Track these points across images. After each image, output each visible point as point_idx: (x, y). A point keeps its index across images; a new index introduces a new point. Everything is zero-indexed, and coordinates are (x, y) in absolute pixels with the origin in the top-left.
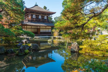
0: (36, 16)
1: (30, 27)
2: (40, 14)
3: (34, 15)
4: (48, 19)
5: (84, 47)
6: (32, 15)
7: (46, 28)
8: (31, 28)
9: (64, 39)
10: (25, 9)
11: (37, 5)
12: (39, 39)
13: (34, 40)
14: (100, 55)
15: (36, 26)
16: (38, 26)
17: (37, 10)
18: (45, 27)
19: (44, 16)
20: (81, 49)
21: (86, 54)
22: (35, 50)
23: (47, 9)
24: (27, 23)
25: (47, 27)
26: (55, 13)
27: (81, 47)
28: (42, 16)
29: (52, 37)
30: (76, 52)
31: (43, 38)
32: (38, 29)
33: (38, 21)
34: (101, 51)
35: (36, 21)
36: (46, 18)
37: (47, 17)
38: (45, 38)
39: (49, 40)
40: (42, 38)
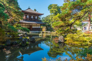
0: (29, 16)
2: (32, 15)
3: (27, 16)
5: (67, 39)
6: (26, 16)
8: (25, 25)
9: (50, 33)
11: (30, 8)
13: (28, 34)
14: (79, 45)
15: (29, 24)
16: (31, 24)
17: (30, 12)
18: (36, 25)
20: (66, 41)
21: (70, 44)
24: (23, 21)
25: (37, 25)
27: (65, 39)
28: (34, 17)
29: (41, 32)
30: (63, 43)
31: (35, 33)
32: (30, 26)
33: (30, 20)
35: (29, 20)
36: (37, 18)
37: (38, 17)
38: (36, 33)
39: (40, 34)
40: (34, 33)
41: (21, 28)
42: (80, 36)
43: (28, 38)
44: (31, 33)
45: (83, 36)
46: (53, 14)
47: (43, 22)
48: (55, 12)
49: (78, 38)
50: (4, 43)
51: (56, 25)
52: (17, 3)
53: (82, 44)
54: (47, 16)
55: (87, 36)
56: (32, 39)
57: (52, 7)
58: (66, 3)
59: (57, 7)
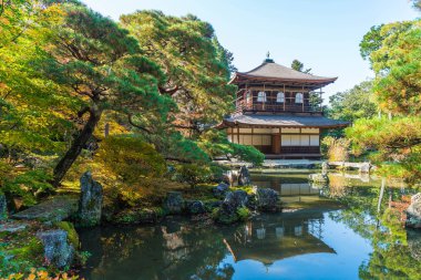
0: (268, 94)
1: (249, 131)
2: (281, 87)
3: (260, 94)
4: (306, 101)
7: (300, 134)
8: (252, 134)
10: (233, 76)
11: (271, 61)
12: (278, 170)
15: (268, 127)
16: (273, 127)
17: (272, 75)
18: (297, 131)
19: (294, 95)
22: (270, 209)
23: (304, 70)
24: (241, 117)
25: (304, 131)
26: (332, 81)
28: (287, 95)
29: (324, 164)
31: (292, 166)
32: (272, 136)
33: (273, 109)
35: (268, 110)
36: (302, 101)
37: (306, 96)
38: (298, 167)
39: (316, 177)
40: (287, 167)
43: (253, 190)
44: (274, 167)
47: (336, 118)
54: (357, 87)
57: (381, 39)
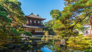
0: (32, 21)
1: (28, 29)
2: (35, 20)
3: (30, 21)
4: (40, 23)
5: (69, 42)
6: (29, 21)
7: (39, 30)
8: (28, 30)
9: (52, 37)
11: (33, 14)
12: (34, 38)
13: (30, 38)
14: (82, 48)
15: (32, 28)
18: (38, 29)
20: (68, 44)
23: (39, 17)
24: (26, 26)
25: (40, 29)
26: (45, 19)
27: (67, 42)
28: (36, 21)
29: (44, 36)
30: (65, 46)
31: (37, 37)
32: (33, 30)
33: (33, 24)
34: (82, 44)
36: (39, 23)
37: (40, 22)
38: (39, 37)
39: (42, 38)
40: (36, 37)
41: (24, 32)
42: (82, 39)
43: (31, 41)
44: (34, 37)
45: (85, 39)
46: (55, 19)
47: (46, 27)
48: (56, 17)
49: (80, 41)
50: (6, 46)
51: (58, 28)
52: (21, 8)
53: (84, 47)
54: (49, 21)
55: (89, 39)
56: (34, 42)
57: (54, 12)
58: (67, 6)
59: (59, 12)
